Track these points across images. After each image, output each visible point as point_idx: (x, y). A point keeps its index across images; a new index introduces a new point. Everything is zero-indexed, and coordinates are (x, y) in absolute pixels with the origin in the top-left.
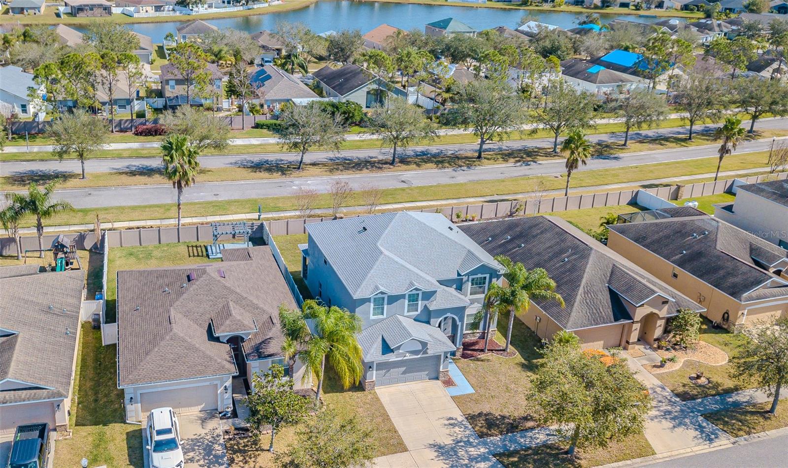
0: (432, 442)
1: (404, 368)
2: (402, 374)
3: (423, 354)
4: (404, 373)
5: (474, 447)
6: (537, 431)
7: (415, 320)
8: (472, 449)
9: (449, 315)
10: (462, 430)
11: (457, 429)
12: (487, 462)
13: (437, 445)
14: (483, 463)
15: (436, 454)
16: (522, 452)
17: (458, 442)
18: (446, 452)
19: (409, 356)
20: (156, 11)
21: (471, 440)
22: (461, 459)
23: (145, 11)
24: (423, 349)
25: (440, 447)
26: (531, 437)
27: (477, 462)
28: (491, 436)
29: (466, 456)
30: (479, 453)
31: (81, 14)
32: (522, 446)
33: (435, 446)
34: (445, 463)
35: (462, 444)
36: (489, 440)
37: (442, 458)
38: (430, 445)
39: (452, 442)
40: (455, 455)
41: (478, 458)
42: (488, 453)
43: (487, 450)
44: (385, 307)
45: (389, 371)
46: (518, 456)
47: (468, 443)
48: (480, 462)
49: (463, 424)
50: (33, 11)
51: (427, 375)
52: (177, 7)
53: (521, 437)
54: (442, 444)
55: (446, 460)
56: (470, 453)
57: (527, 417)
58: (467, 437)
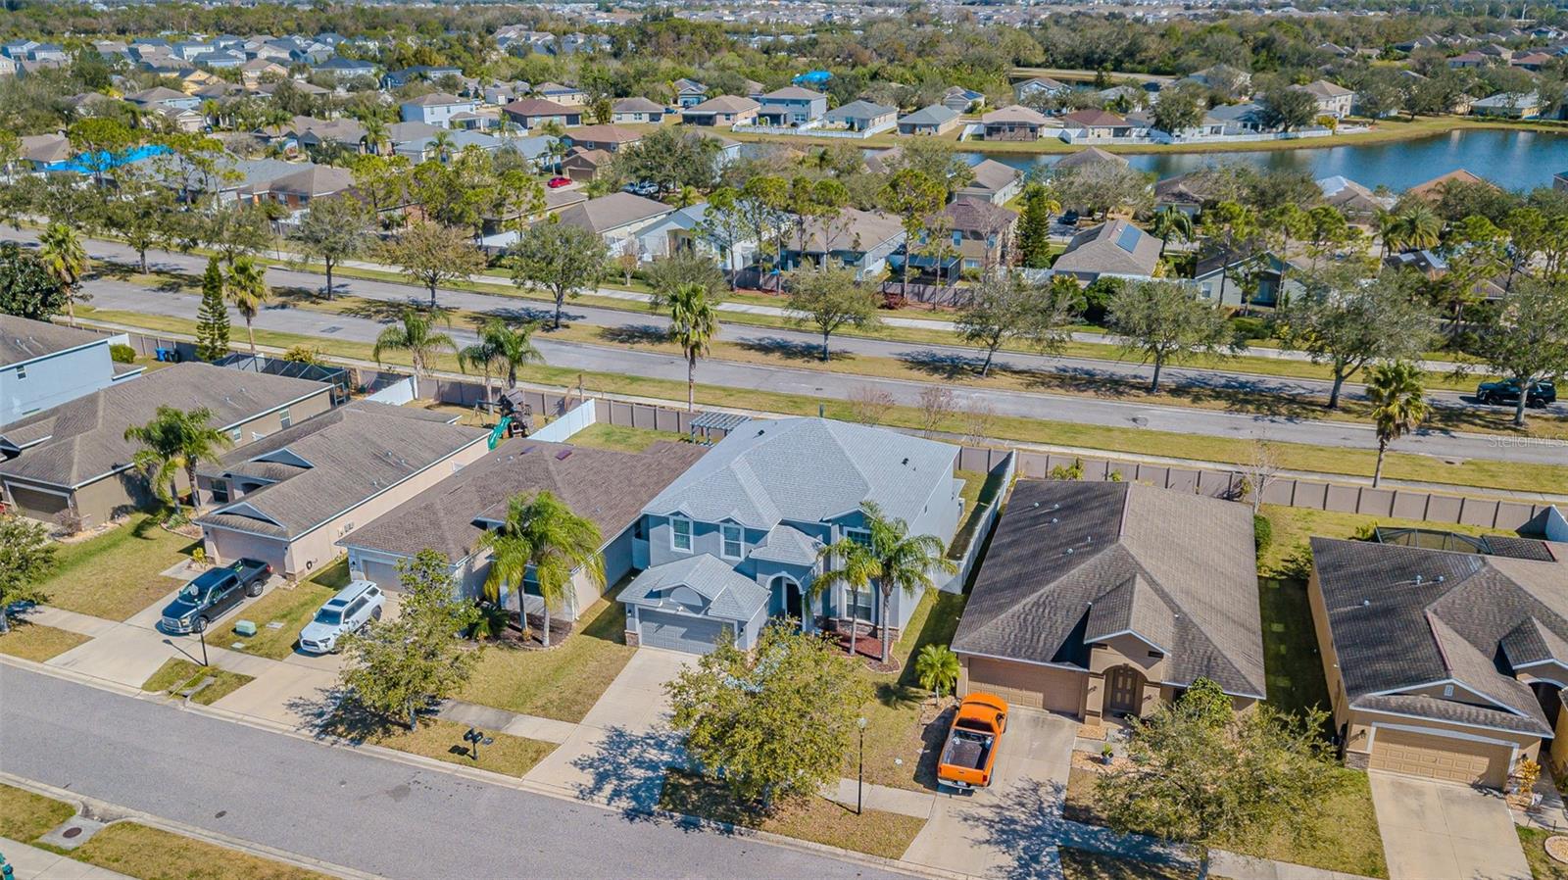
1: (684, 630)
2: (682, 637)
3: (704, 614)
4: (685, 636)
5: (661, 750)
7: (736, 569)
9: (784, 574)
11: (672, 724)
12: (650, 771)
13: (621, 731)
15: (606, 739)
17: (651, 738)
18: (619, 742)
19: (681, 611)
20: (1116, 135)
21: (670, 742)
22: (623, 756)
23: (1096, 134)
24: (701, 606)
25: (621, 735)
29: (635, 755)
30: (655, 759)
31: (996, 137)
33: (617, 731)
34: (598, 752)
35: (652, 742)
38: (613, 727)
39: (641, 734)
40: (624, 749)
41: (645, 763)
42: (667, 763)
43: (670, 759)
44: (692, 537)
45: (661, 627)
46: (697, 781)
50: (927, 130)
52: (1154, 132)
55: (605, 749)
56: (645, 755)
58: (669, 737)
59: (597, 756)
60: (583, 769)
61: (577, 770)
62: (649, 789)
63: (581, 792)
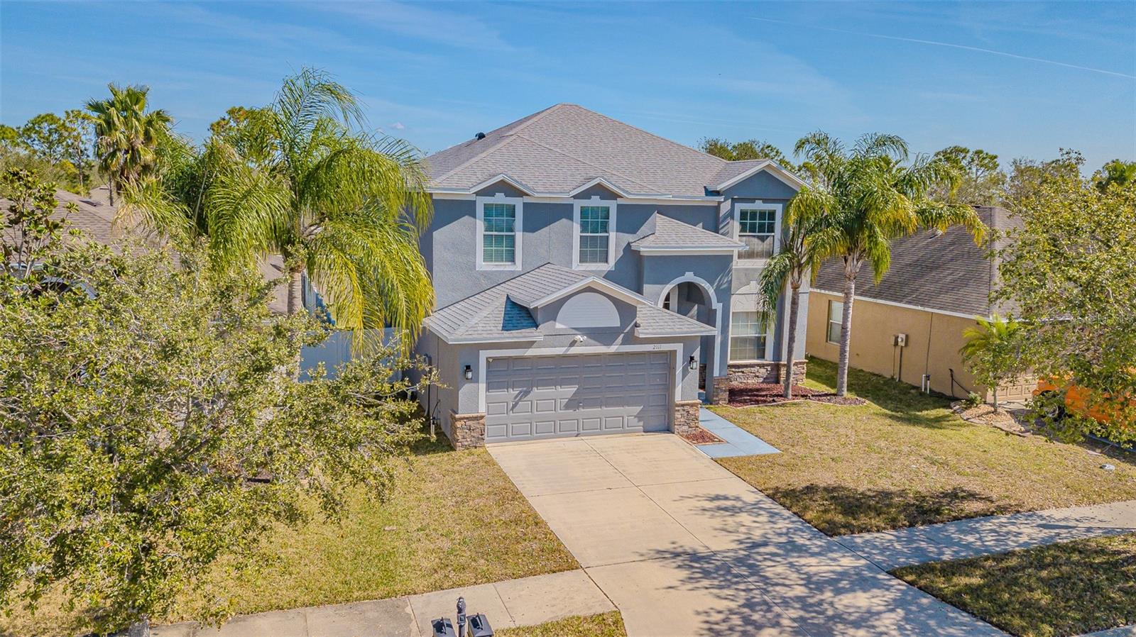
0: (665, 546)
1: (572, 390)
2: (567, 407)
3: (624, 343)
4: (573, 404)
5: (813, 555)
8: (813, 561)
9: (690, 276)
10: (762, 519)
11: (745, 518)
12: (876, 591)
13: (685, 553)
14: (860, 594)
15: (684, 574)
16: (988, 563)
17: (758, 545)
18: (718, 569)
19: (584, 346)
21: (800, 541)
22: (777, 584)
24: (624, 325)
25: (695, 557)
27: (838, 592)
28: (862, 530)
29: (794, 576)
30: (839, 569)
33: (677, 555)
34: (719, 597)
36: (859, 540)
37: (705, 582)
38: (659, 552)
39: (734, 546)
40: (752, 574)
41: (838, 581)
42: (869, 568)
43: (863, 562)
44: (519, 236)
45: (527, 393)
46: (980, 572)
47: (792, 548)
48: (851, 590)
49: (761, 508)
51: (639, 417)
54: (702, 549)
55: (721, 587)
56: (806, 569)
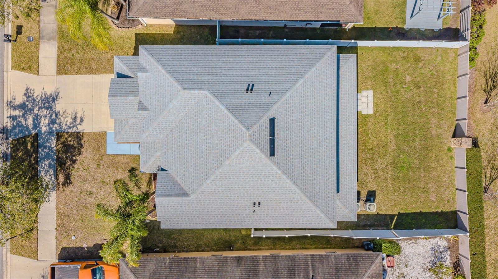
0: (60, 95)
5: (49, 124)
6: (53, 179)
8: (47, 122)
10: (68, 124)
11: (70, 120)
13: (57, 98)
14: (32, 123)
15: (49, 94)
16: (35, 156)
17: (56, 115)
18: (49, 102)
21: (56, 126)
22: (39, 109)
26: (48, 171)
27: (34, 119)
28: (57, 142)
29: (42, 114)
30: (42, 125)
32: (41, 159)
33: (56, 96)
34: (38, 96)
35: (54, 116)
36: (53, 138)
37: (44, 96)
39: (58, 110)
40: (45, 107)
41: (37, 122)
42: (41, 131)
43: (43, 132)
46: (32, 150)
48: (34, 121)
49: (74, 127)
53: (50, 164)
54: (57, 102)
56: (44, 118)
57: (70, 180)
58: (60, 124)
59: (35, 97)
60: (25, 94)
61: (24, 91)
62: (20, 132)
63: (11, 102)
